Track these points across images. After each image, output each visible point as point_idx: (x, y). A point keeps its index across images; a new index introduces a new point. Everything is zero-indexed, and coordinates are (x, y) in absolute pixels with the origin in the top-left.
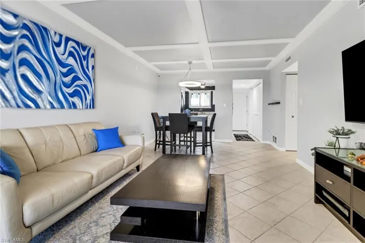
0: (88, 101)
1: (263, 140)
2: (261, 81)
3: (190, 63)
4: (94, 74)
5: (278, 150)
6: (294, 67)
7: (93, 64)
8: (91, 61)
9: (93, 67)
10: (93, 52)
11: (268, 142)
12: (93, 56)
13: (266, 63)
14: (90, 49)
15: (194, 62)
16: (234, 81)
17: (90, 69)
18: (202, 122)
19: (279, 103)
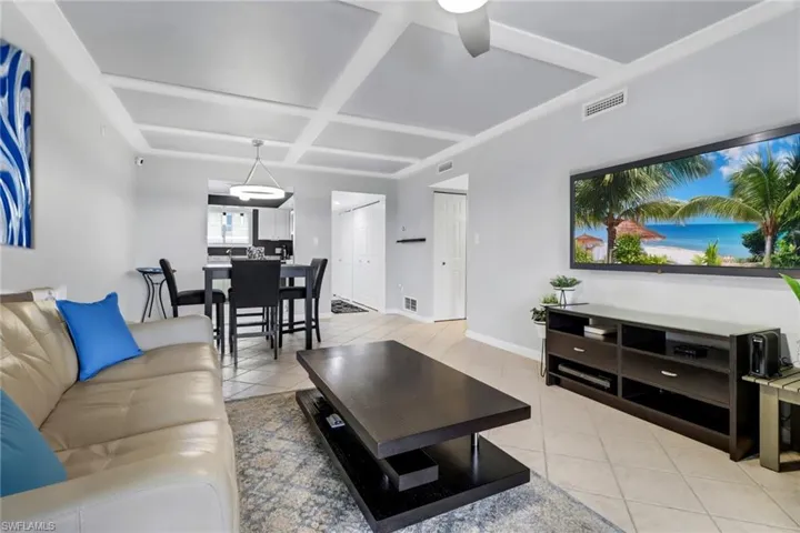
0: (15, 224)
1: (386, 307)
2: (382, 197)
3: (258, 144)
4: (30, 139)
5: (419, 323)
6: (460, 182)
7: (29, 110)
8: (21, 96)
9: (29, 120)
10: (28, 68)
11: (396, 311)
12: (28, 81)
13: (396, 167)
14: (19, 53)
15: (266, 143)
16: (335, 194)
17: (20, 124)
18: (304, 279)
19: (423, 240)
